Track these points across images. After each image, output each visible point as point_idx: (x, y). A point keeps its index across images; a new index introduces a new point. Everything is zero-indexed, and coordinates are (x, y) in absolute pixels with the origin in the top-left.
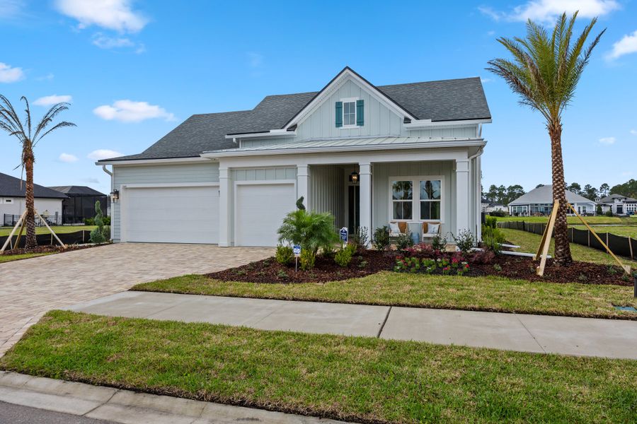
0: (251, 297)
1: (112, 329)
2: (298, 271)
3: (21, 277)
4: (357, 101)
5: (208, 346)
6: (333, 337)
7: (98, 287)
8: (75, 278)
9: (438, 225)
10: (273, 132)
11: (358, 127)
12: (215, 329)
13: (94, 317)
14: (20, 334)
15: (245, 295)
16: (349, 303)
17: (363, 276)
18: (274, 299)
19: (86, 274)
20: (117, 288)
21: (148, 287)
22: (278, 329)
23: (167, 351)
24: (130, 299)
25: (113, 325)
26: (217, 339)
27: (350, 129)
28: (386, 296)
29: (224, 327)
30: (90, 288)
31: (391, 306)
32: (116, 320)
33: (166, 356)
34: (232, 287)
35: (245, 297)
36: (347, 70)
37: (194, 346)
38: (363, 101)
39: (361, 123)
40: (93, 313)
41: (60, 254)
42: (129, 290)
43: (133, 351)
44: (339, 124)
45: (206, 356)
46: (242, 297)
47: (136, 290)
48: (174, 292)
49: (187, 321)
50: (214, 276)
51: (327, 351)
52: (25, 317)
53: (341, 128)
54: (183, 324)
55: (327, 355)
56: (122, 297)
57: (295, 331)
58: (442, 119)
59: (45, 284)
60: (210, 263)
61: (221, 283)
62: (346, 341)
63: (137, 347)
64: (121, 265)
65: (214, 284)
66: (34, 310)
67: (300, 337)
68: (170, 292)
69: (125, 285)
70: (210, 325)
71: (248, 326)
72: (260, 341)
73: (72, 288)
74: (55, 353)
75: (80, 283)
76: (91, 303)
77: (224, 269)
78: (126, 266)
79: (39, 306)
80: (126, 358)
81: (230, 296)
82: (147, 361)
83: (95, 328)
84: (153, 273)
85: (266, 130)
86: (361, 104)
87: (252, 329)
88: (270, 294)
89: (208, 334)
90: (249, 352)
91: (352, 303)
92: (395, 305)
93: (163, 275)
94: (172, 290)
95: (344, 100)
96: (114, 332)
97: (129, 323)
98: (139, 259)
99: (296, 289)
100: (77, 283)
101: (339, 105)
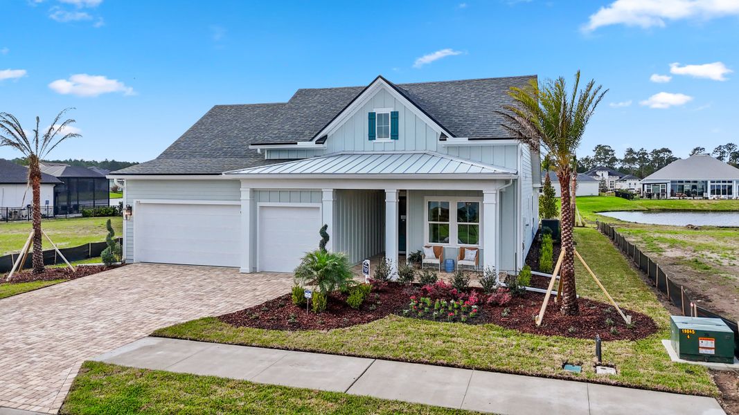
0: (258, 347)
1: (140, 380)
2: (309, 313)
3: (43, 318)
4: (391, 112)
5: (214, 398)
6: (309, 391)
7: (120, 332)
8: (95, 319)
9: (475, 251)
10: (301, 145)
11: (393, 141)
12: (221, 382)
13: (124, 369)
14: (68, 385)
15: (254, 344)
16: (341, 355)
17: (369, 321)
18: (278, 348)
19: (106, 313)
20: (138, 334)
21: (166, 333)
22: (271, 383)
23: (183, 402)
24: (151, 348)
25: (140, 377)
26: (222, 392)
27: (383, 142)
28: (376, 349)
29: (228, 381)
30: (113, 333)
31: (375, 358)
32: (142, 373)
33: (182, 406)
34: (243, 334)
35: (253, 346)
36: (380, 79)
37: (203, 398)
38: (397, 112)
39: (395, 136)
40: (122, 364)
41: (72, 282)
42: (150, 336)
43: (158, 402)
44: (372, 137)
45: (211, 407)
46: (251, 346)
47: (155, 336)
48: (191, 339)
49: (200, 374)
50: (229, 319)
51: (300, 403)
52: (65, 368)
53: (374, 141)
54: (197, 376)
55: (299, 407)
56: (144, 345)
57: (283, 385)
58: (481, 137)
59: (69, 327)
60: (227, 299)
61: (234, 328)
62: (319, 394)
63: (161, 398)
64: (138, 301)
65: (228, 330)
66: (70, 359)
67: (286, 391)
68: (186, 339)
69: (145, 329)
70: (218, 378)
71: (248, 380)
72: (253, 394)
73: (95, 332)
74: (101, 403)
75: (102, 326)
76: (117, 353)
77: (241, 308)
78: (144, 301)
79: (73, 356)
80: (153, 408)
81: (240, 345)
82: (169, 410)
83: (126, 380)
84: (170, 313)
85: (294, 141)
86: (395, 115)
87: (250, 383)
88: (275, 344)
89: (215, 387)
90: (243, 404)
91: (344, 355)
92: (379, 358)
93: (180, 315)
94: (189, 337)
95: (378, 111)
96: (142, 385)
97: (154, 375)
98: (156, 291)
99: (300, 337)
100: (99, 326)
101: (372, 116)
